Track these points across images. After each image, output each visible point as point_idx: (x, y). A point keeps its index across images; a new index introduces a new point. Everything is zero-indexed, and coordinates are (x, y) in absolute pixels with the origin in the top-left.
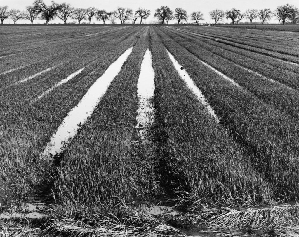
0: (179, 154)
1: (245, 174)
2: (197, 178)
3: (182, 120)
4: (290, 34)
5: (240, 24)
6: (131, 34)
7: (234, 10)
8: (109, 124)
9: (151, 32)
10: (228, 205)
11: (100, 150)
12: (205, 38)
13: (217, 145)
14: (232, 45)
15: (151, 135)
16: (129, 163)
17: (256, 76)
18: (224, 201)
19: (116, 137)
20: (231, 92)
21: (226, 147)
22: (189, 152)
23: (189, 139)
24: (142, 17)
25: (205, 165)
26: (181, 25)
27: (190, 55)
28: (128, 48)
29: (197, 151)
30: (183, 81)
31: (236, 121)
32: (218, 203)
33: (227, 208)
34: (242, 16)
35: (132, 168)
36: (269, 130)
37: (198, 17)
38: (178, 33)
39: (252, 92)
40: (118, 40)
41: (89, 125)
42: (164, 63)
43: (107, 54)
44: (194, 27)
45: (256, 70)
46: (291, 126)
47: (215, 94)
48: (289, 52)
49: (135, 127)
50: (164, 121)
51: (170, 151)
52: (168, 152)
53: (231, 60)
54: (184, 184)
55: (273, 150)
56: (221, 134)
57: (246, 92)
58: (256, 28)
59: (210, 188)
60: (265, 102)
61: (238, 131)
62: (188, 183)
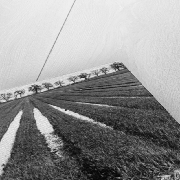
0: (96, 156)
1: (155, 151)
2: (121, 166)
3: (85, 137)
4: (128, 74)
5: (91, 78)
6: (17, 104)
7: (82, 74)
8: (28, 157)
9: (31, 99)
10: (157, 174)
11: (30, 175)
12: (72, 91)
13: (121, 141)
14: (93, 89)
15: (66, 152)
16: (59, 175)
17: (121, 98)
18: (153, 172)
19: (38, 163)
20: (110, 111)
21: (129, 140)
22: (103, 153)
23: (98, 145)
24: (20, 94)
25: (121, 157)
26: (51, 90)
27: (67, 102)
28: (19, 111)
29: (108, 150)
30: (71, 116)
31: (125, 124)
32: (148, 176)
33: (158, 176)
34: (90, 75)
35: (63, 178)
36: (152, 122)
37: (60, 83)
38: (51, 94)
39: (125, 107)
40: (9, 110)
41: (11, 163)
42: (51, 111)
43: (4, 119)
44: (61, 88)
45: (119, 96)
46: (166, 115)
47: (99, 115)
48: (134, 81)
49: (50, 152)
50: (71, 141)
51: (88, 157)
52: (87, 158)
53: (98, 96)
54: (113, 173)
55: (164, 131)
56: (119, 135)
57: (120, 108)
58: (103, 77)
59: (135, 168)
60: (138, 108)
61: (130, 129)
62: (116, 172)
